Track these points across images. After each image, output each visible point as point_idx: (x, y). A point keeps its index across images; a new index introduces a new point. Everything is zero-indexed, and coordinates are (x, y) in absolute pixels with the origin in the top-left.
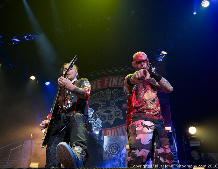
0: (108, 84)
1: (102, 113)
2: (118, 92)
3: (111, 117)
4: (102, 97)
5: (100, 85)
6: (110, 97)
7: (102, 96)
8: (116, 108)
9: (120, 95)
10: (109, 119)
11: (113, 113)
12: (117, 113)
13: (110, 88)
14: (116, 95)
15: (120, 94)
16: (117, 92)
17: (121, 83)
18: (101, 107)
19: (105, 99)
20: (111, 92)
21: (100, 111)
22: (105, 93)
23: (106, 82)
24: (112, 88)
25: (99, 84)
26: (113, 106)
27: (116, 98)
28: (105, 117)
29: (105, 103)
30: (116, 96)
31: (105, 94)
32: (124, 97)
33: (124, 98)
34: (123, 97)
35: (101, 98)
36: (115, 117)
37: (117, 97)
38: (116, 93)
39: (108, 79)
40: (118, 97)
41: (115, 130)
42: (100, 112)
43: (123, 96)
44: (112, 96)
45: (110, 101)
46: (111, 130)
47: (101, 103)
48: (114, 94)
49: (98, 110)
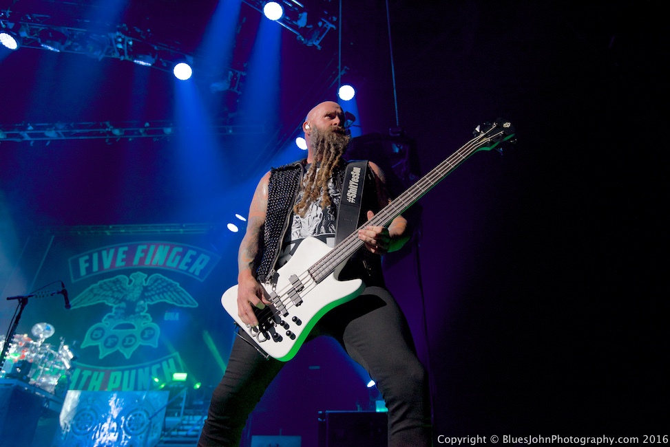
1: (111, 330)
2: (163, 282)
3: (130, 341)
4: (120, 288)
5: (123, 260)
6: (140, 292)
7: (121, 287)
8: (147, 319)
9: (165, 289)
10: (125, 344)
11: (137, 331)
12: (147, 332)
14: (155, 289)
15: (166, 287)
16: (159, 281)
17: (173, 261)
18: (112, 314)
19: (126, 295)
20: (146, 280)
21: (107, 324)
22: (130, 281)
23: (139, 255)
25: (121, 256)
26: (142, 314)
27: (153, 295)
29: (123, 305)
30: (155, 291)
32: (172, 296)
33: (173, 299)
34: (170, 296)
35: (119, 291)
36: (140, 342)
37: (156, 294)
38: (156, 284)
39: (145, 247)
40: (158, 294)
41: (134, 372)
42: (107, 326)
43: (172, 292)
44: (145, 289)
45: (137, 301)
46: (123, 371)
47: (114, 303)
48: (152, 285)
49: (103, 320)
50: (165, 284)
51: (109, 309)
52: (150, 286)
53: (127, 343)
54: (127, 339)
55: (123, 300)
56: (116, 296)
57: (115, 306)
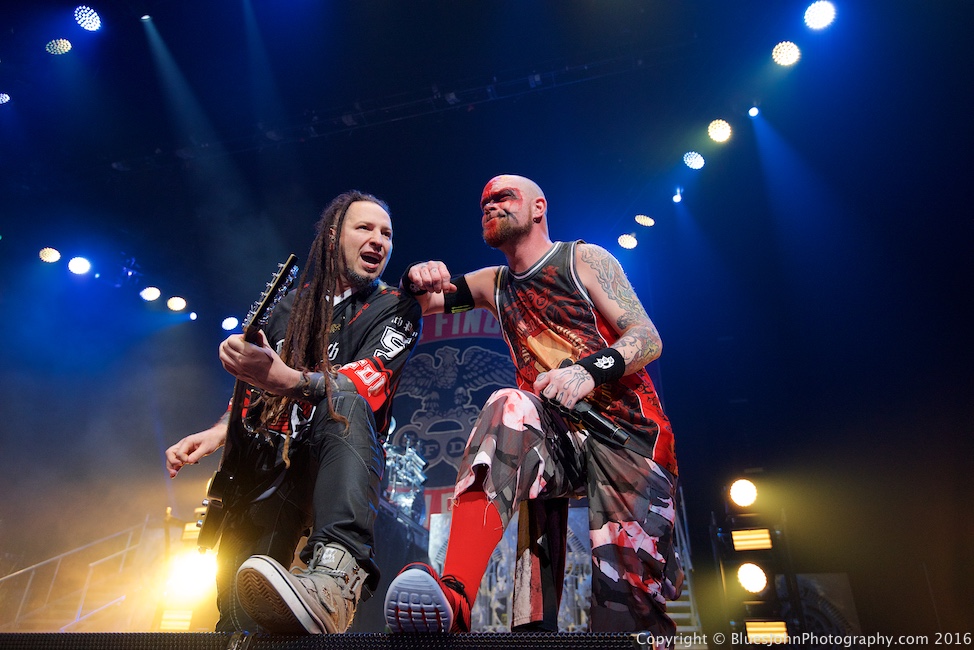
0: (447, 328)
1: (427, 433)
2: (484, 357)
3: (458, 447)
4: (424, 372)
7: (425, 370)
8: (475, 413)
11: (464, 432)
13: (455, 343)
14: (477, 368)
15: (491, 363)
16: (480, 357)
18: (423, 410)
19: (436, 382)
20: (460, 356)
21: (419, 425)
22: (437, 361)
23: (440, 322)
24: (462, 343)
26: (465, 406)
27: (476, 378)
28: (436, 446)
29: (435, 395)
30: (477, 371)
32: (504, 376)
34: (500, 376)
35: (424, 376)
37: (480, 375)
38: (476, 361)
40: (483, 375)
42: (419, 428)
43: (501, 369)
44: (462, 370)
45: (455, 388)
48: (470, 362)
49: (412, 421)
51: (417, 404)
52: (468, 365)
53: (453, 451)
54: (453, 445)
56: (421, 384)
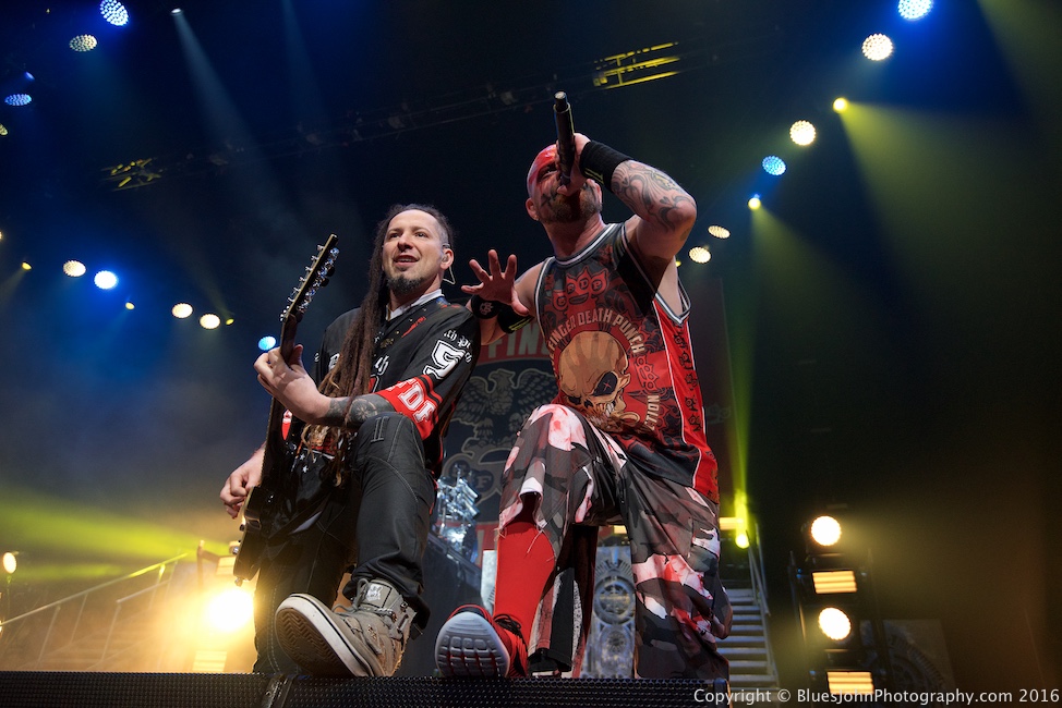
0: (502, 348)
1: (479, 463)
4: (477, 397)
6: (509, 399)
7: (478, 394)
9: (548, 391)
13: (510, 365)
14: (533, 392)
15: (549, 387)
16: (537, 380)
18: (475, 438)
19: (489, 407)
21: (471, 454)
22: (491, 385)
24: (517, 365)
27: (533, 403)
28: (490, 478)
29: (488, 422)
30: (534, 396)
31: (490, 389)
35: (476, 401)
37: (537, 400)
38: (533, 385)
40: (540, 400)
42: (471, 458)
44: (517, 394)
45: (509, 414)
47: (473, 420)
49: (462, 449)
50: (546, 383)
51: (469, 431)
52: (523, 389)
55: (486, 414)
57: (476, 426)
